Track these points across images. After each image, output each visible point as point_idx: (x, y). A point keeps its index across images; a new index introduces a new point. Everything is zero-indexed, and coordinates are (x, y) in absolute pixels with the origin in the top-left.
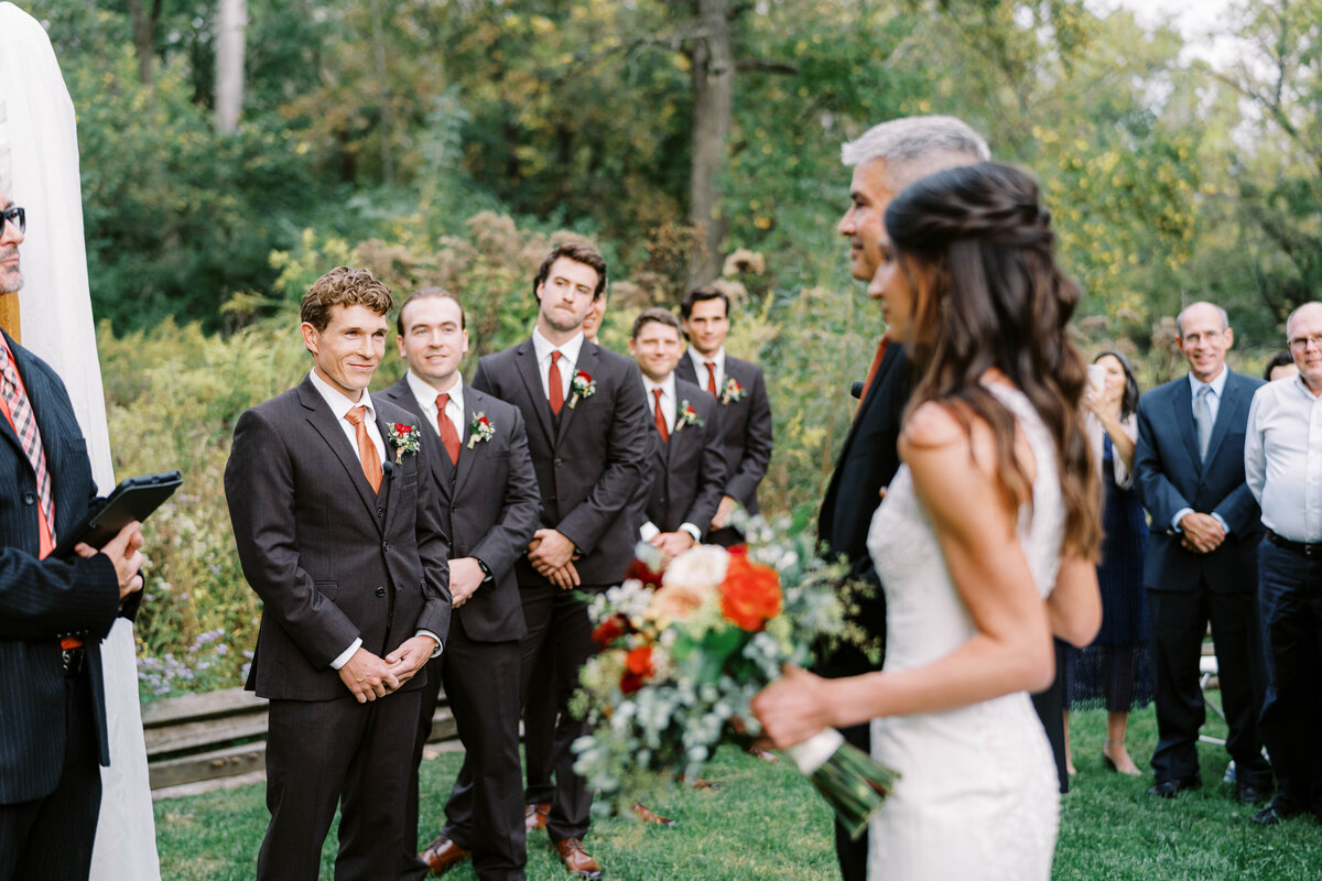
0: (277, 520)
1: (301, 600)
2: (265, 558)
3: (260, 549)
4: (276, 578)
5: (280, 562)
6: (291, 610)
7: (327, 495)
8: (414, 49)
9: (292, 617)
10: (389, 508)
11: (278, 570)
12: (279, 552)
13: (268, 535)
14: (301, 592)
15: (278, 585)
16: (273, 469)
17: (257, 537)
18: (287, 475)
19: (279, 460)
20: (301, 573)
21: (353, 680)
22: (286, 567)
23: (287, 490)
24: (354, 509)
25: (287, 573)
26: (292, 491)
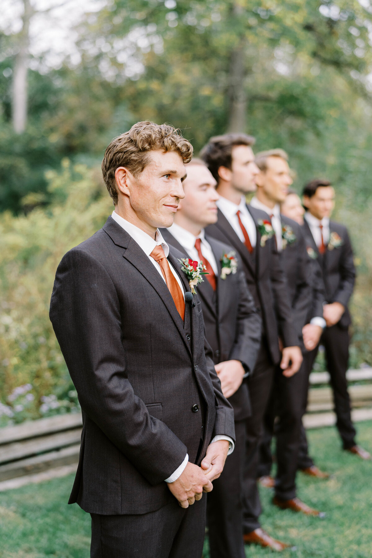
0: (112, 351)
1: (139, 424)
2: (105, 388)
3: (100, 380)
4: (118, 407)
5: (119, 391)
6: (132, 434)
7: (150, 325)
8: (97, 98)
9: (134, 441)
10: (194, 333)
11: (118, 398)
12: (115, 380)
13: (105, 365)
14: (140, 418)
15: (119, 413)
16: (104, 303)
17: (97, 369)
18: (116, 309)
19: (110, 295)
20: (136, 399)
21: (182, 490)
22: (125, 394)
23: (117, 322)
24: (170, 335)
25: (126, 400)
26: (120, 323)
